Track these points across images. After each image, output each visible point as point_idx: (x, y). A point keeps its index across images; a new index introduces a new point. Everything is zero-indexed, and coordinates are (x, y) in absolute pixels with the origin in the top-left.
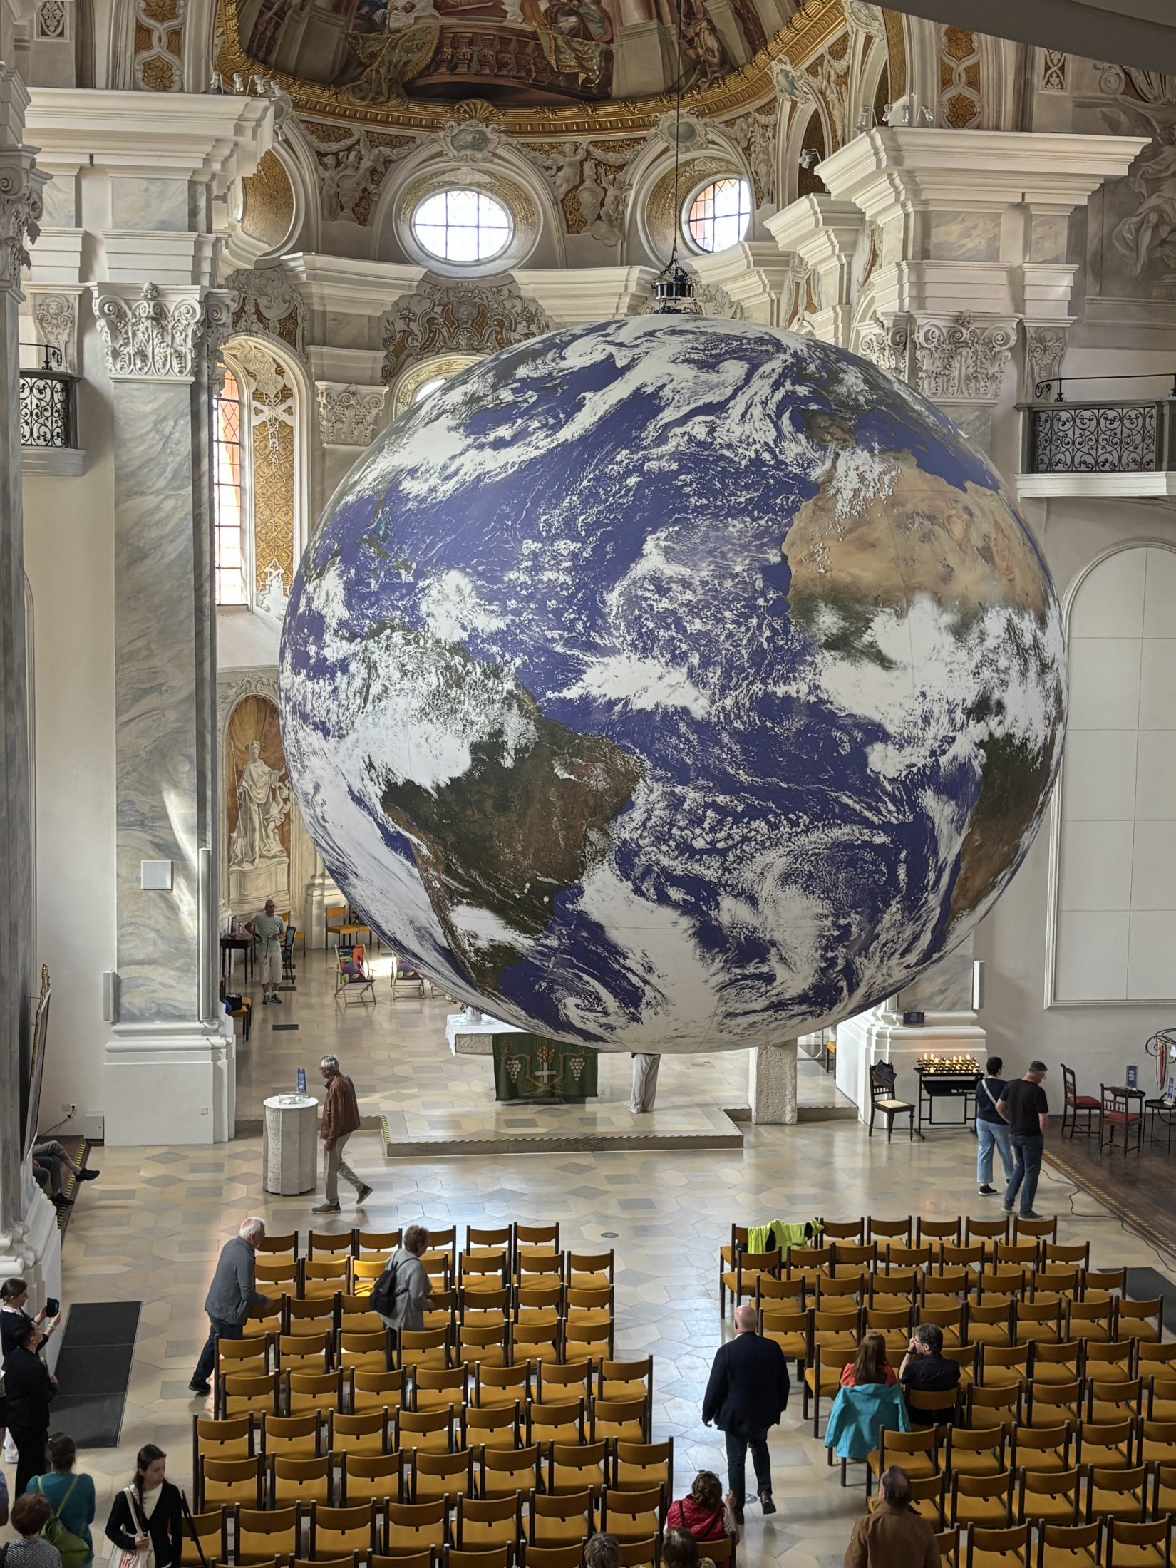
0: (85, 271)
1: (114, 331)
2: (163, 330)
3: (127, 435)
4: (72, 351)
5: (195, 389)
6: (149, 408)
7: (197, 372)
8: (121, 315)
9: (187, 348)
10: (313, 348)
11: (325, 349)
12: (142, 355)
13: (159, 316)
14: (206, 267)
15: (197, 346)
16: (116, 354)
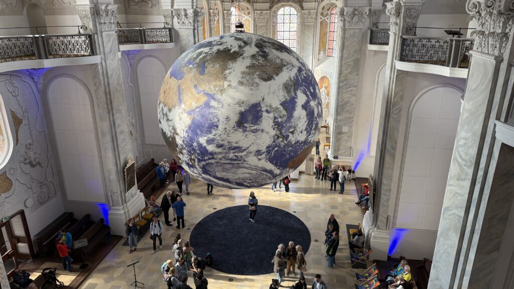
0: (172, 6)
1: (178, 19)
2: (187, 18)
3: (182, 39)
4: (171, 22)
5: (194, 30)
6: (186, 33)
7: (194, 26)
8: (179, 15)
9: (191, 21)
10: (254, 4)
11: (257, 4)
12: (183, 23)
13: (186, 15)
14: (195, 4)
15: (194, 21)
16: (179, 23)
